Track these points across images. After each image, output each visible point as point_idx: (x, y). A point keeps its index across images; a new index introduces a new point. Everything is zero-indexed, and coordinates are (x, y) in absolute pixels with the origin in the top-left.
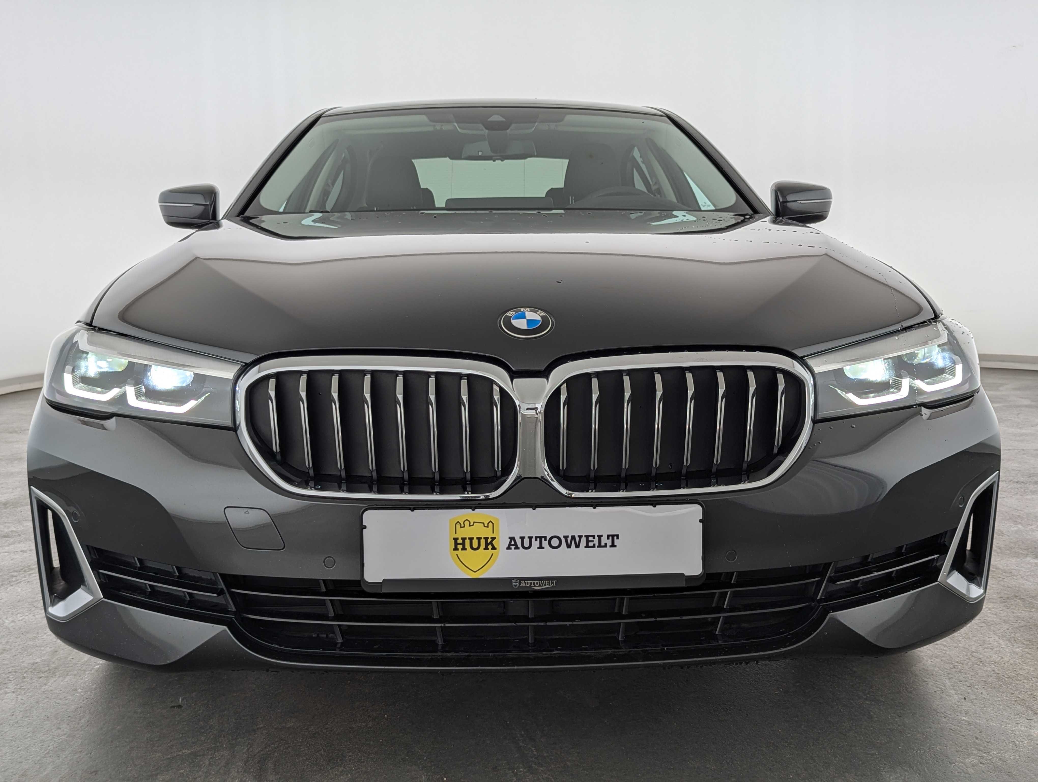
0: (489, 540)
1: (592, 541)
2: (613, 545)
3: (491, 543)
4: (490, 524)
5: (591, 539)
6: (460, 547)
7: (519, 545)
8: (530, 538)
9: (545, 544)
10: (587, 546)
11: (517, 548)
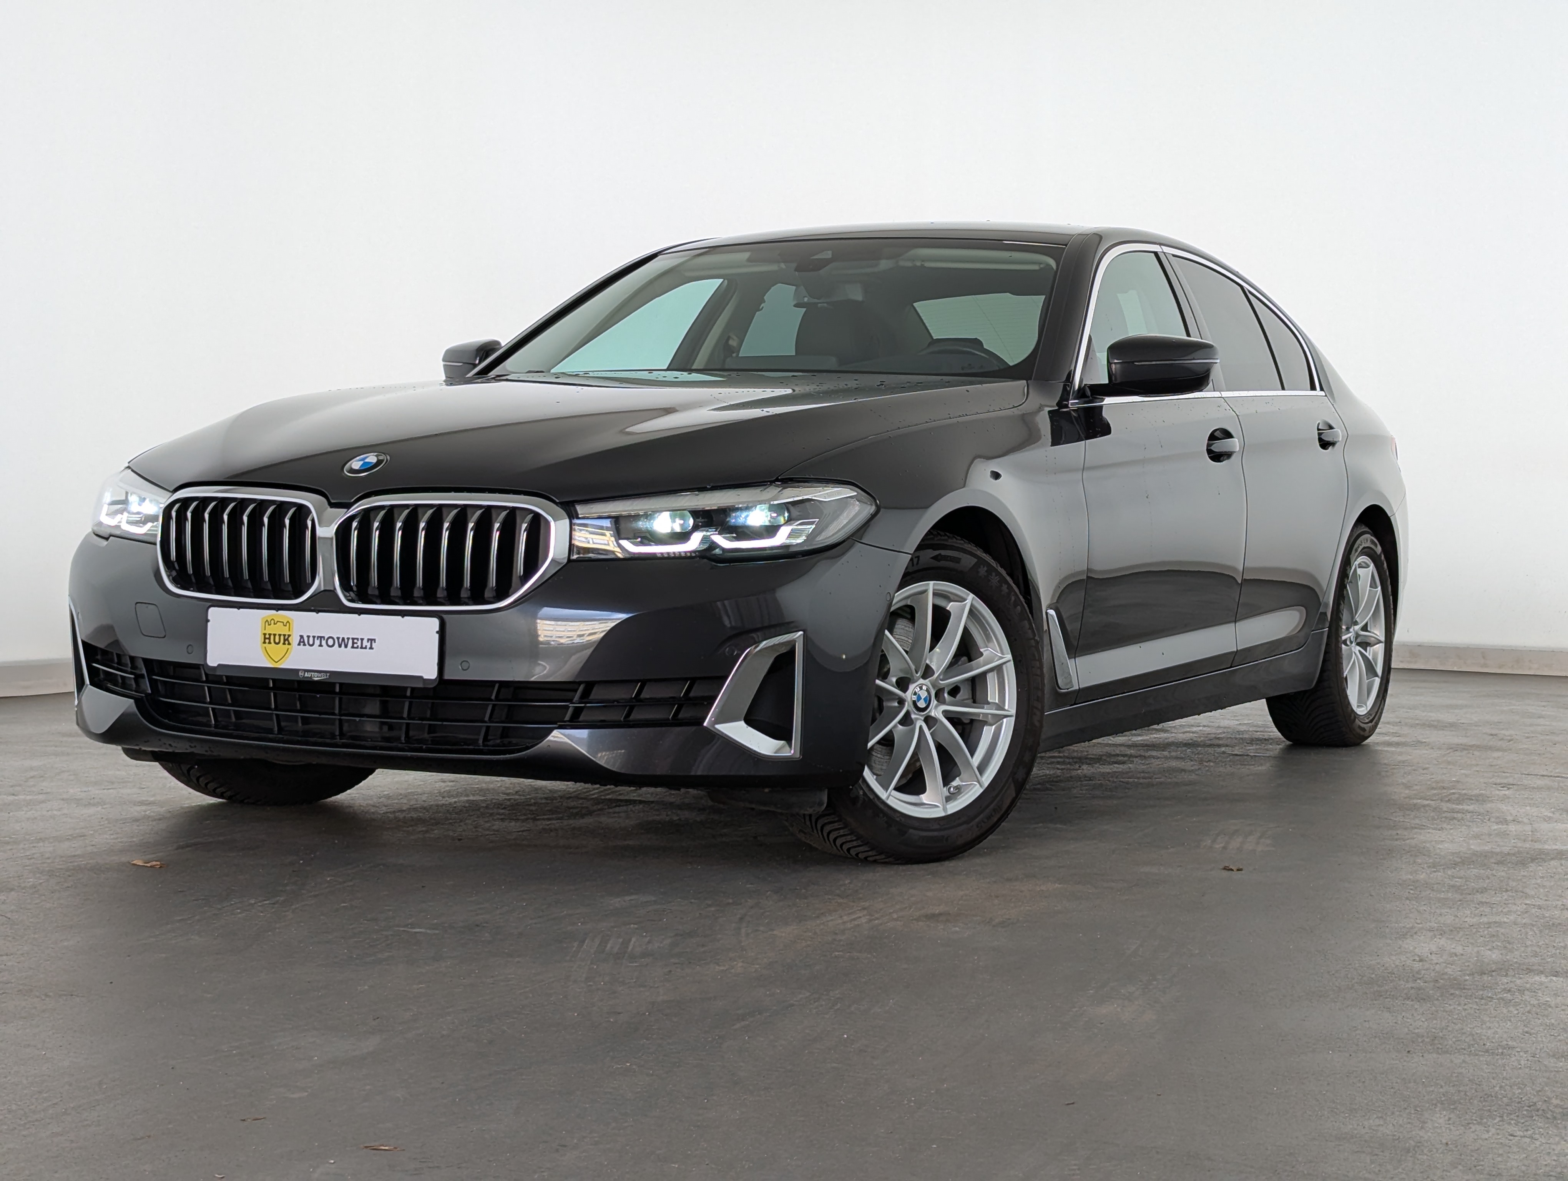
0: (286, 637)
1: (356, 643)
2: (371, 648)
3: (287, 639)
4: (288, 624)
5: (355, 641)
6: (267, 641)
7: (306, 643)
8: (314, 637)
9: (324, 643)
10: (353, 647)
11: (304, 645)
